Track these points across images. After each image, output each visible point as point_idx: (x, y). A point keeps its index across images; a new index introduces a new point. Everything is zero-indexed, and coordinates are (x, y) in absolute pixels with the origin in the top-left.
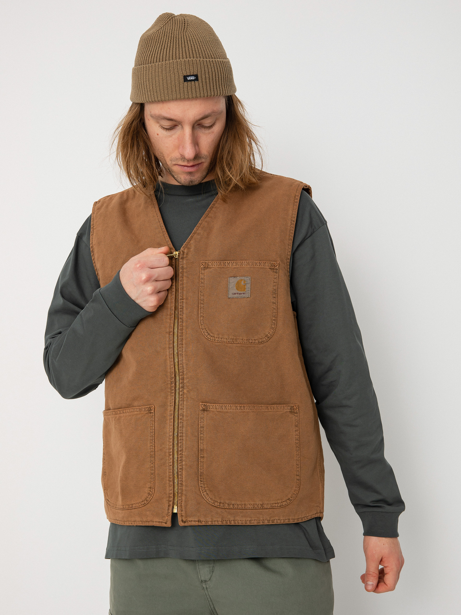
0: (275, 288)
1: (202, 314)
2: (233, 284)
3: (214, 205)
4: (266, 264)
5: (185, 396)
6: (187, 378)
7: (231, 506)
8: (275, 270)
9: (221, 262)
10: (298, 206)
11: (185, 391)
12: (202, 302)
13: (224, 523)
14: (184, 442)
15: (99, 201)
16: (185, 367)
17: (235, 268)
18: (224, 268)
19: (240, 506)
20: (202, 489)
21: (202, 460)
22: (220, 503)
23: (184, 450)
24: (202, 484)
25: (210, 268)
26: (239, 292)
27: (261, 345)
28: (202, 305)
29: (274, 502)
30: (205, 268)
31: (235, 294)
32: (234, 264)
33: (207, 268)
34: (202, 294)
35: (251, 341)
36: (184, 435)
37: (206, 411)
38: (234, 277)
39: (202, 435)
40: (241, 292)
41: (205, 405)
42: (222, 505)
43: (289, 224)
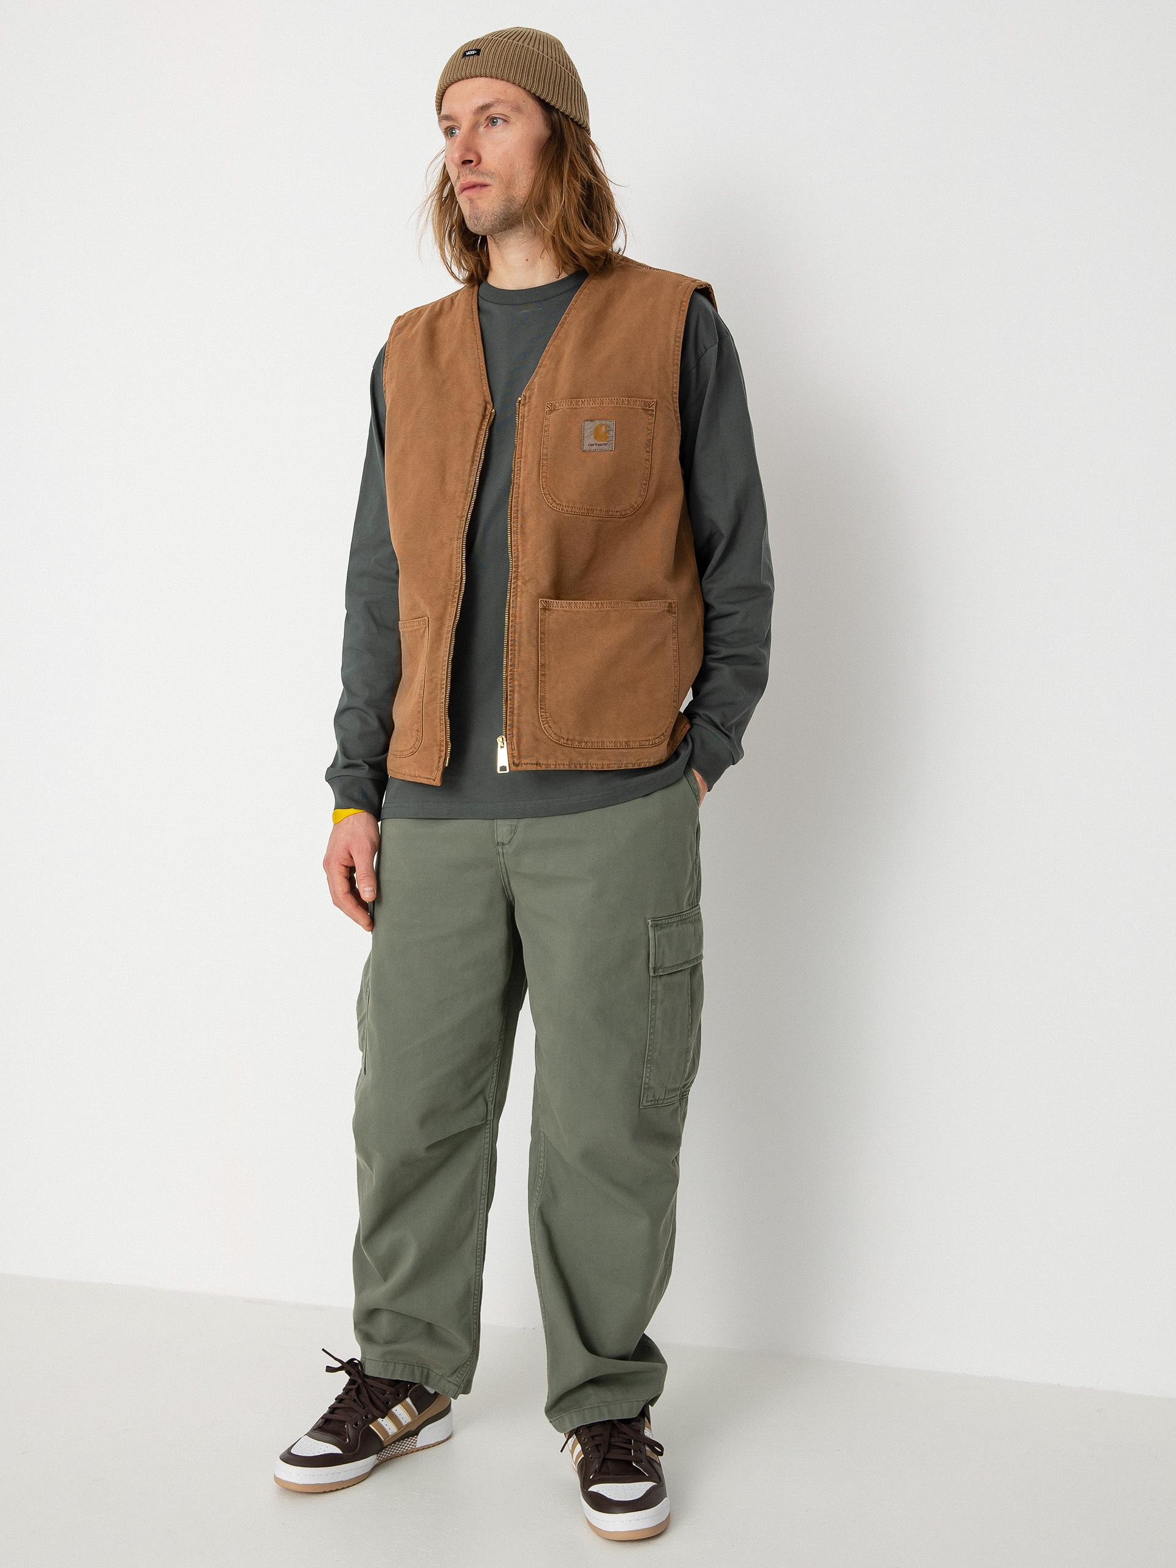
0: (649, 438)
1: (544, 474)
2: (589, 430)
3: (565, 318)
4: (638, 403)
5: (519, 590)
6: (523, 565)
7: (583, 744)
8: (650, 412)
9: (572, 400)
10: (685, 316)
11: (519, 583)
12: (544, 457)
13: (573, 768)
14: (517, 654)
15: (404, 316)
16: (520, 550)
17: (592, 407)
18: (577, 408)
19: (596, 744)
20: (543, 719)
21: (543, 679)
22: (568, 740)
23: (516, 665)
24: (543, 712)
25: (558, 410)
26: (599, 443)
27: (624, 520)
28: (545, 462)
29: (644, 738)
30: (551, 411)
31: (592, 445)
32: (591, 403)
33: (554, 411)
34: (545, 446)
35: (611, 513)
36: (517, 643)
37: (548, 609)
38: (591, 421)
39: (543, 644)
40: (602, 443)
41: (546, 601)
42: (570, 742)
43: (672, 342)
